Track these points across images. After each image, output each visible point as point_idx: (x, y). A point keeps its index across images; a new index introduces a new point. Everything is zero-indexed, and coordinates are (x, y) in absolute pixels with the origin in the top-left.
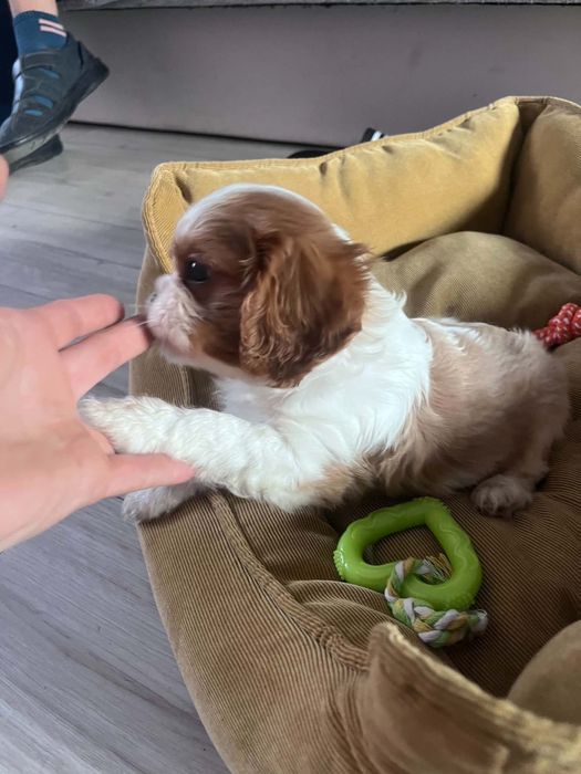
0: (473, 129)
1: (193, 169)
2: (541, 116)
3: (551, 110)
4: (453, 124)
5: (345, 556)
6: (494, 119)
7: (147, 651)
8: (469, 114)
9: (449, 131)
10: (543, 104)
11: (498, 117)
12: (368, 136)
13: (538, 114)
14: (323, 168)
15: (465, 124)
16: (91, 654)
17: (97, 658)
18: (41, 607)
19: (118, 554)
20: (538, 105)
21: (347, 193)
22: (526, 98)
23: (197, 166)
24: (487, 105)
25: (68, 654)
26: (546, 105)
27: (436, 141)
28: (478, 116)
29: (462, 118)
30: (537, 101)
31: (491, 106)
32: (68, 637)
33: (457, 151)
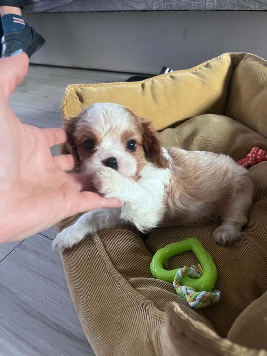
0: (210, 68)
1: (84, 87)
2: (241, 62)
3: (246, 59)
4: (202, 66)
5: (155, 266)
6: (220, 63)
7: (64, 311)
8: (209, 61)
9: (200, 69)
10: (242, 56)
11: (222, 62)
12: (163, 72)
13: (240, 60)
14: (143, 86)
15: (207, 66)
16: (39, 313)
17: (41, 315)
18: (16, 291)
19: (51, 266)
20: (240, 57)
21: (154, 97)
22: (234, 53)
23: (86, 86)
24: (217, 57)
25: (28, 314)
26: (243, 57)
27: (194, 73)
28: (213, 62)
29: (205, 63)
30: (239, 55)
31: (219, 57)
32: (28, 305)
33: (204, 78)
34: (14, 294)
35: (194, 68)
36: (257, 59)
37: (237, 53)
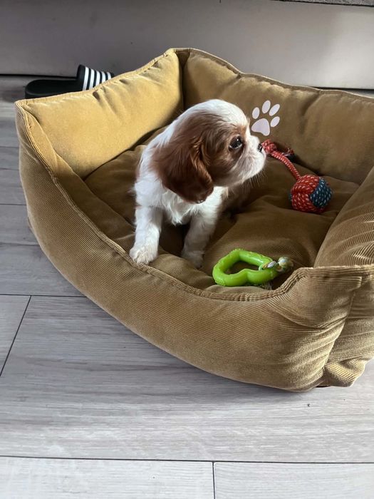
0: (160, 68)
1: (32, 103)
2: (189, 59)
3: (194, 55)
4: (150, 65)
6: (168, 61)
8: (156, 59)
9: (149, 69)
10: (188, 52)
11: (170, 60)
13: (187, 58)
14: (96, 95)
15: (156, 65)
20: (186, 53)
21: (114, 108)
22: (178, 49)
23: (34, 101)
24: (163, 54)
25: (92, 370)
26: (189, 53)
27: (144, 75)
28: (160, 60)
29: (153, 62)
30: (185, 51)
31: (165, 54)
32: (86, 364)
33: (157, 80)
34: (59, 361)
35: (142, 68)
36: (206, 56)
37: (182, 49)
